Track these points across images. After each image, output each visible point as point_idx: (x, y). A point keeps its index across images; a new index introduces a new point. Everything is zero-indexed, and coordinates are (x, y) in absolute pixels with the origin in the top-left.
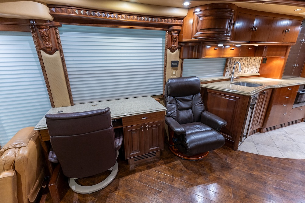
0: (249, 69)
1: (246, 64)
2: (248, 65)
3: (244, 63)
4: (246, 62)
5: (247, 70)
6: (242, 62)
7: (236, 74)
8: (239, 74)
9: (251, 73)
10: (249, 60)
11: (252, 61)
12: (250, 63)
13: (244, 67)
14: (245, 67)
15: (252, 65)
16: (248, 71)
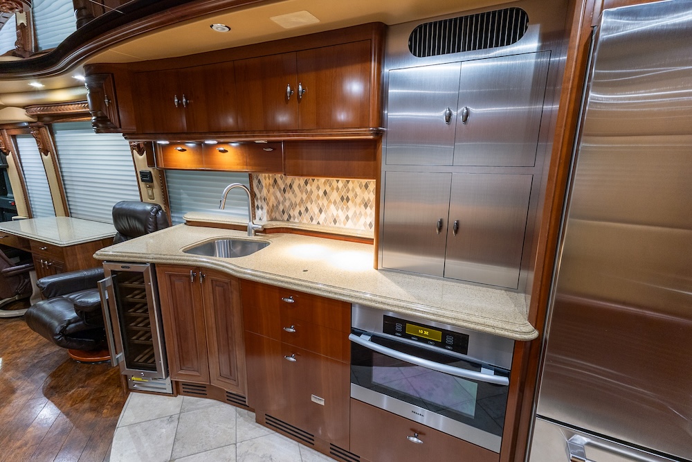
0: (350, 214)
1: (335, 196)
2: (345, 199)
3: (325, 193)
4: (333, 189)
5: (341, 215)
6: (318, 188)
7: (305, 221)
8: (315, 222)
9: (363, 228)
10: (345, 186)
11: (358, 190)
12: (351, 195)
13: (328, 206)
14: (332, 207)
15: (358, 200)
16: (347, 218)
